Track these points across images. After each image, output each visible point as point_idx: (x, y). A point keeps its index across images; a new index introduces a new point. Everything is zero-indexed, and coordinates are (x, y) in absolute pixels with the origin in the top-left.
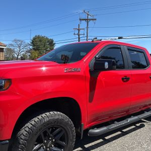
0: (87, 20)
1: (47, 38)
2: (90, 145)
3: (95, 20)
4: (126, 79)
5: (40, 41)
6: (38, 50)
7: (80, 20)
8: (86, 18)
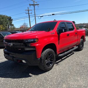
0: (34, 5)
1: (7, 16)
2: (58, 61)
3: (38, 5)
4: (68, 35)
5: (3, 18)
6: (2, 24)
7: (30, 5)
8: (33, 4)
